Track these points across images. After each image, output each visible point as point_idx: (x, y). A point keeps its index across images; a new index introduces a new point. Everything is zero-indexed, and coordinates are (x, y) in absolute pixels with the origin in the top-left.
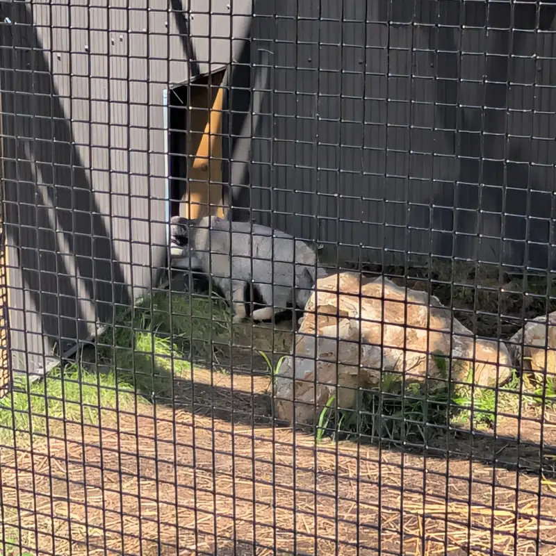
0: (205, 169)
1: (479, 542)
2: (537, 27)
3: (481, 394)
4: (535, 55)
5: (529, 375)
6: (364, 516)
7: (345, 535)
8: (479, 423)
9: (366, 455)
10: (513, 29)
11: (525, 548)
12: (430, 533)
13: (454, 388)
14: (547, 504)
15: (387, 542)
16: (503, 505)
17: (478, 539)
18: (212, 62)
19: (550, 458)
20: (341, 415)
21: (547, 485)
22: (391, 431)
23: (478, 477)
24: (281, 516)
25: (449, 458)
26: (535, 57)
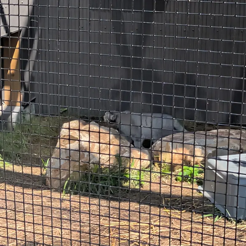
0: (13, 75)
1: (137, 238)
2: (154, 10)
3: (137, 172)
4: (154, 22)
5: (158, 164)
6: (86, 228)
7: (78, 237)
8: (136, 185)
9: (87, 201)
10: (144, 11)
11: (157, 240)
12: (116, 234)
13: (125, 171)
14: (166, 220)
15: (97, 239)
16: (147, 221)
17: (137, 237)
18: (20, 27)
19: (167, 200)
20: (75, 184)
21: (166, 211)
22: (98, 190)
23: (136, 209)
24: (49, 229)
25: (120, 201)
26: (154, 23)
